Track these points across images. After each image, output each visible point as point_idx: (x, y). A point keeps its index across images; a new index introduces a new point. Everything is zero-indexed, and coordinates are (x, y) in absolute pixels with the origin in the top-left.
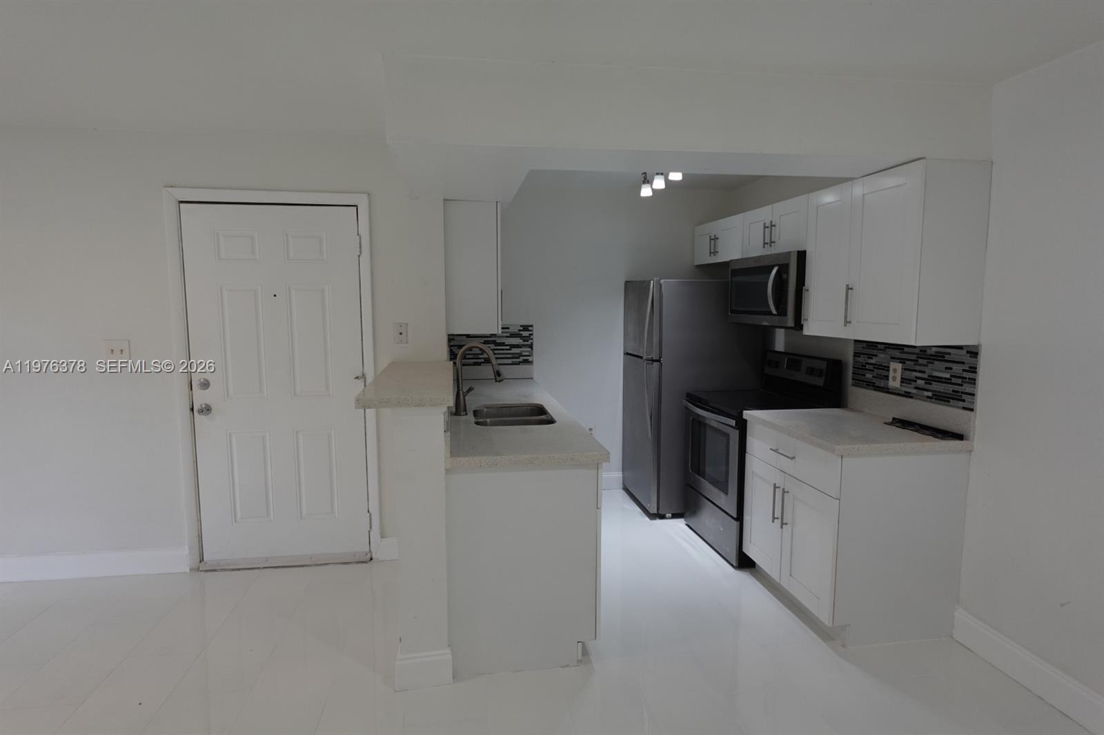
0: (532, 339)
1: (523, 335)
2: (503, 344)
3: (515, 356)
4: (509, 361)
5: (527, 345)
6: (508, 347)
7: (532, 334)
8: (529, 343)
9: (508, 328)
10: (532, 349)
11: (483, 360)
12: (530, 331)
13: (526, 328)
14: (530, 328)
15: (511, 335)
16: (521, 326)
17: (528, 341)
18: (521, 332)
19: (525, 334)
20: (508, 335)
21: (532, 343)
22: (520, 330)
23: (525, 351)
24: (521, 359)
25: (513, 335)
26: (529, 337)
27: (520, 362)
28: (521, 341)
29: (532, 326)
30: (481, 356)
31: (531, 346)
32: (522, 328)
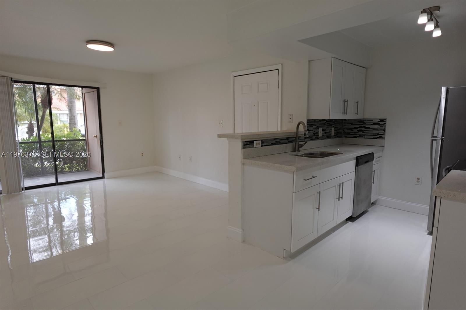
0: (385, 126)
1: (381, 124)
2: (369, 128)
3: (375, 134)
4: (372, 137)
5: (383, 129)
6: (372, 130)
7: (385, 124)
8: (383, 128)
9: (372, 120)
10: (385, 131)
11: (358, 136)
12: (384, 122)
13: (382, 120)
14: (384, 120)
15: (374, 123)
16: (380, 119)
17: (383, 127)
18: (379, 122)
19: (382, 123)
20: (372, 123)
21: (385, 128)
22: (378, 121)
23: (381, 132)
24: (378, 136)
25: (375, 124)
26: (384, 125)
27: (377, 138)
28: (379, 127)
29: (386, 119)
30: (357, 134)
31: (384, 130)
32: (380, 120)
